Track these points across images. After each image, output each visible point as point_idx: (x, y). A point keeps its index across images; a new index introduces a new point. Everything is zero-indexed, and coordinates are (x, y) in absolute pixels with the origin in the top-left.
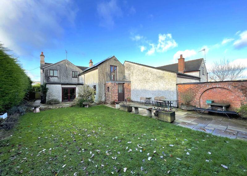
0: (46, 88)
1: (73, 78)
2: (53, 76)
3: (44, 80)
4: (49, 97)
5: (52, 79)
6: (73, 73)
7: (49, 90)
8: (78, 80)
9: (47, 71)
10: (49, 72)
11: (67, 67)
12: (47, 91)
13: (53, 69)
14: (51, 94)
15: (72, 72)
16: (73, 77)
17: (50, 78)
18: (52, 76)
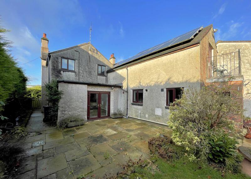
0: (58, 91)
1: (98, 77)
2: (67, 70)
3: (51, 77)
4: (65, 111)
5: (66, 76)
6: (100, 67)
7: (63, 96)
8: (107, 80)
9: (57, 58)
10: (60, 61)
11: (90, 57)
12: (60, 98)
13: (68, 57)
14: (68, 104)
15: (98, 65)
16: (99, 74)
17: (62, 72)
18: (65, 70)
